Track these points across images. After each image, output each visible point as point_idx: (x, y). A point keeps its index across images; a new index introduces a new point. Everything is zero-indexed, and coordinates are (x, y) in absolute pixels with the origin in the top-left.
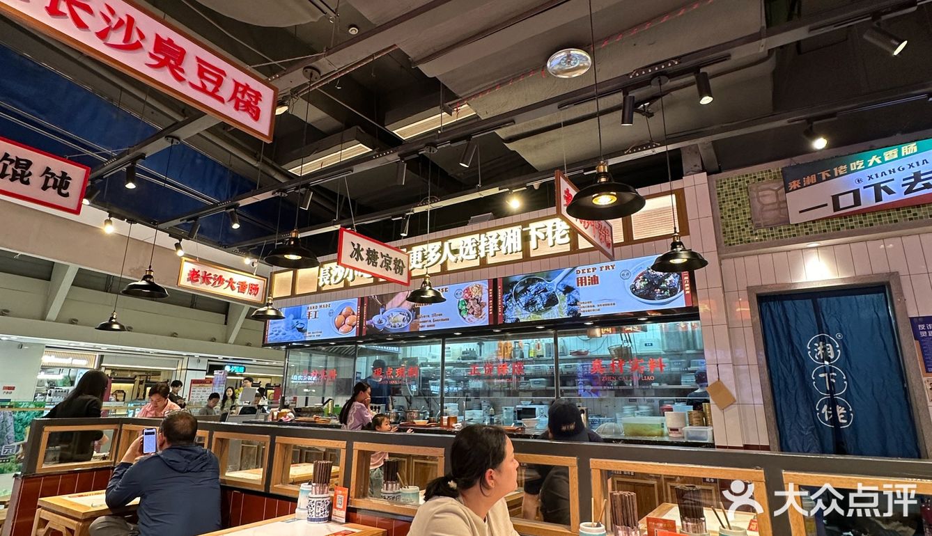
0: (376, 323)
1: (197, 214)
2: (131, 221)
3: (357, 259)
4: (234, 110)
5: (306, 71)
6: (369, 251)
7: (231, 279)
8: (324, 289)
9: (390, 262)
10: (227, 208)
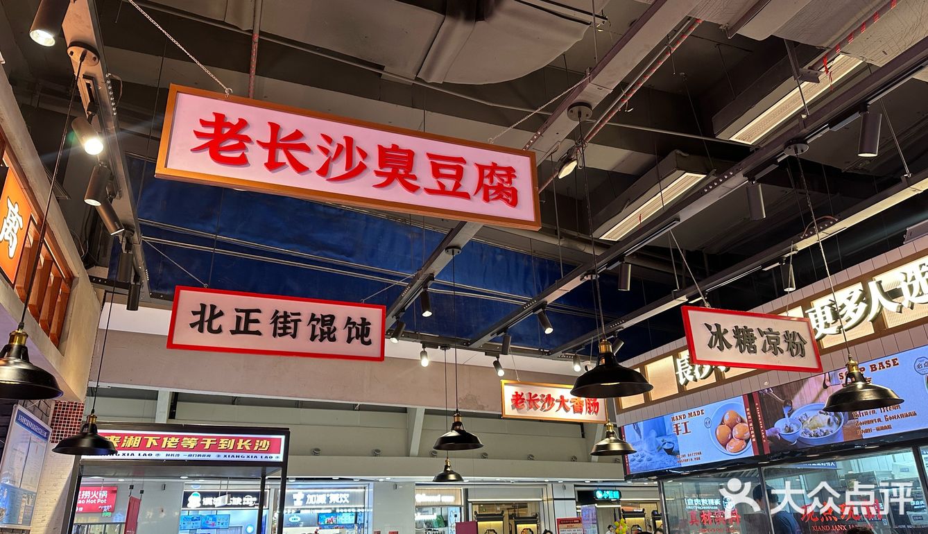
0: (782, 432)
1: (504, 325)
2: (445, 347)
3: (721, 349)
4: (485, 203)
5: (572, 111)
6: (737, 331)
7: (562, 397)
8: (688, 388)
9: (778, 339)
10: (535, 310)
